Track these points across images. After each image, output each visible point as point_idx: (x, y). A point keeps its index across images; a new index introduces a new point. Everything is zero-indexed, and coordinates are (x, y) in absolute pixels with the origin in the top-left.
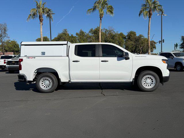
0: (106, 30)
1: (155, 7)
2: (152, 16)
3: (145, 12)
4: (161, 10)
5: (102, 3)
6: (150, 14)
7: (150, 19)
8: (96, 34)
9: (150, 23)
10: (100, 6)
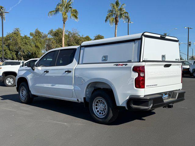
0: (70, 32)
1: (121, 14)
2: (118, 23)
3: (111, 19)
4: (127, 18)
5: (65, 6)
6: (117, 22)
7: (117, 26)
8: (57, 36)
9: (116, 30)
10: (63, 9)
